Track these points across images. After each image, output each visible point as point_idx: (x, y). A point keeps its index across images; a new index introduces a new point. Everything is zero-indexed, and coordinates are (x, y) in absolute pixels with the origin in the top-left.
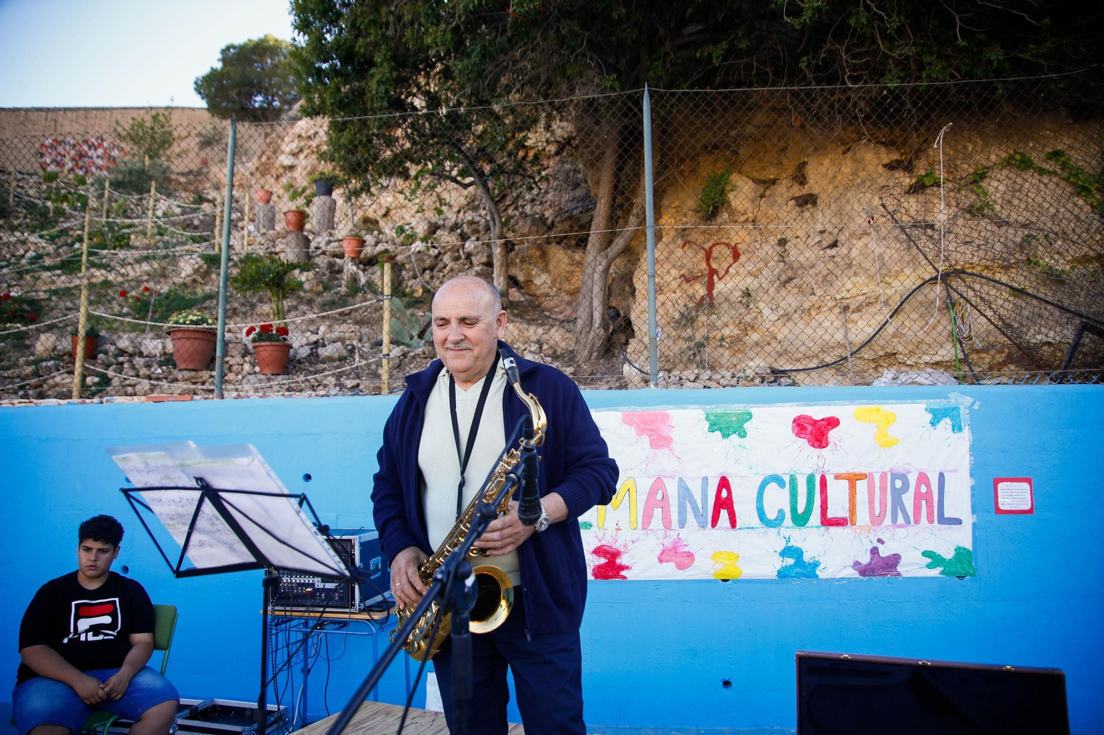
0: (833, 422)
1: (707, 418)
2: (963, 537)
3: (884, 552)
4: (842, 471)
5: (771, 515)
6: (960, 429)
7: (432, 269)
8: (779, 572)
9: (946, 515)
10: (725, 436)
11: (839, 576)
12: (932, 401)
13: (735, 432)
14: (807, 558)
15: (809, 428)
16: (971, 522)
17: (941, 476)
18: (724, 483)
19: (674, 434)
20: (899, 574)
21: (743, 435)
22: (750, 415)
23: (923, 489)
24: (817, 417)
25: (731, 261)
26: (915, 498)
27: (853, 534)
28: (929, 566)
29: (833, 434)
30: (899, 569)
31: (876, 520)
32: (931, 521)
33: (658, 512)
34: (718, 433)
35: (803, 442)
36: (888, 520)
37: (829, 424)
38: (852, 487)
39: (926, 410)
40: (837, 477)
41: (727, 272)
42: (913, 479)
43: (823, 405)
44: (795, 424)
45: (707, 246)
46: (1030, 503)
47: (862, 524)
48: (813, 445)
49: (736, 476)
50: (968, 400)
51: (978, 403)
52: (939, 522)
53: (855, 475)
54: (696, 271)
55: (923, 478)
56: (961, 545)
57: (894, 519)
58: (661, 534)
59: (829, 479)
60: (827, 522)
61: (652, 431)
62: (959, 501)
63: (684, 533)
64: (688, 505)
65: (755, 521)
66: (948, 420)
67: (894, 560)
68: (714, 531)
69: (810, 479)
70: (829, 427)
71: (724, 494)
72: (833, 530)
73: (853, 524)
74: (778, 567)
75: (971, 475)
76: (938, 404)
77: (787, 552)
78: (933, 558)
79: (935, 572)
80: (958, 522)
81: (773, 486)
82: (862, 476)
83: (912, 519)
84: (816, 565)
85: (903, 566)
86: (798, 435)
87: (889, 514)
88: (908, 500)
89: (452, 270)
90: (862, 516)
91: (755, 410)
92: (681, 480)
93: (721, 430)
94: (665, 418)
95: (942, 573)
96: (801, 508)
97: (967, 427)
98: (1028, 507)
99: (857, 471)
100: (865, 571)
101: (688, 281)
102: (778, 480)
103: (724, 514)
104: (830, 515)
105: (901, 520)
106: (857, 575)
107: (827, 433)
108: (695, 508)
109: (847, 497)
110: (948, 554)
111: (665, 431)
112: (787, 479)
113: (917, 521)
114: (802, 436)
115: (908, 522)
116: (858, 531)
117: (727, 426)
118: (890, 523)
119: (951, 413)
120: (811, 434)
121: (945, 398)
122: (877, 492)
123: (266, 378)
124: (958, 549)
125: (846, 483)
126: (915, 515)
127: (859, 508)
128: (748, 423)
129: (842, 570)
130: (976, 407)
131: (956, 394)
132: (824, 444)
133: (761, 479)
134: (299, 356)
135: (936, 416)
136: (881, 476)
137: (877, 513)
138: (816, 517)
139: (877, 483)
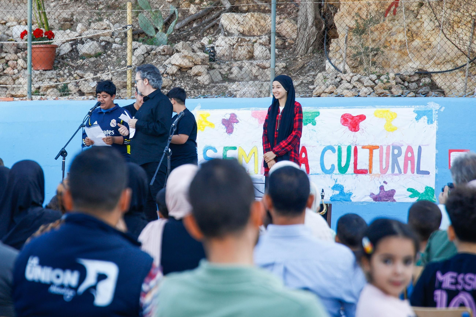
0: (362, 118)
2: (430, 181)
3: (387, 188)
4: (366, 144)
5: (328, 167)
6: (432, 122)
8: (331, 198)
9: (421, 169)
11: (363, 200)
12: (418, 106)
13: (310, 123)
14: (346, 190)
15: (350, 121)
16: (434, 173)
17: (420, 148)
18: (304, 150)
20: (394, 201)
21: (314, 124)
22: (319, 113)
23: (410, 155)
24: (354, 115)
26: (405, 160)
27: (371, 178)
28: (411, 196)
29: (362, 124)
30: (395, 198)
31: (383, 171)
32: (413, 172)
35: (346, 128)
36: (389, 171)
38: (371, 153)
39: (414, 111)
40: (363, 147)
42: (404, 149)
43: (359, 108)
44: (342, 118)
47: (375, 173)
48: (351, 130)
49: (310, 146)
50: (437, 107)
51: (443, 108)
52: (417, 173)
53: (373, 146)
55: (410, 149)
56: (429, 186)
57: (393, 170)
59: (359, 148)
60: (357, 172)
62: (429, 162)
65: (319, 170)
66: (426, 117)
67: (393, 192)
69: (349, 148)
70: (360, 120)
71: (304, 156)
72: (360, 176)
73: (371, 172)
74: (331, 195)
75: (437, 148)
76: (422, 108)
77: (336, 187)
78: (413, 192)
80: (427, 173)
81: (329, 151)
82: (377, 147)
83: (402, 171)
84: (350, 194)
85: (397, 196)
86: (343, 124)
87: (390, 168)
88: (401, 161)
90: (376, 168)
91: (322, 111)
96: (343, 164)
97: (436, 121)
99: (374, 144)
100: (377, 198)
102: (331, 148)
103: (303, 166)
104: (359, 168)
105: (396, 171)
106: (372, 201)
107: (359, 124)
109: (368, 158)
110: (421, 190)
112: (336, 148)
113: (405, 172)
114: (346, 125)
115: (400, 172)
116: (373, 177)
117: (307, 119)
118: (391, 173)
119: (428, 113)
120: (351, 124)
121: (426, 105)
122: (384, 156)
123: (38, 72)
124: (427, 188)
125: (368, 150)
126: (404, 169)
127: (374, 165)
128: (318, 117)
129: (363, 198)
130: (442, 110)
131: (432, 103)
132: (357, 129)
133: (323, 148)
134: (62, 53)
135: (419, 115)
136: (387, 147)
137: (384, 167)
138: (351, 169)
139: (385, 151)
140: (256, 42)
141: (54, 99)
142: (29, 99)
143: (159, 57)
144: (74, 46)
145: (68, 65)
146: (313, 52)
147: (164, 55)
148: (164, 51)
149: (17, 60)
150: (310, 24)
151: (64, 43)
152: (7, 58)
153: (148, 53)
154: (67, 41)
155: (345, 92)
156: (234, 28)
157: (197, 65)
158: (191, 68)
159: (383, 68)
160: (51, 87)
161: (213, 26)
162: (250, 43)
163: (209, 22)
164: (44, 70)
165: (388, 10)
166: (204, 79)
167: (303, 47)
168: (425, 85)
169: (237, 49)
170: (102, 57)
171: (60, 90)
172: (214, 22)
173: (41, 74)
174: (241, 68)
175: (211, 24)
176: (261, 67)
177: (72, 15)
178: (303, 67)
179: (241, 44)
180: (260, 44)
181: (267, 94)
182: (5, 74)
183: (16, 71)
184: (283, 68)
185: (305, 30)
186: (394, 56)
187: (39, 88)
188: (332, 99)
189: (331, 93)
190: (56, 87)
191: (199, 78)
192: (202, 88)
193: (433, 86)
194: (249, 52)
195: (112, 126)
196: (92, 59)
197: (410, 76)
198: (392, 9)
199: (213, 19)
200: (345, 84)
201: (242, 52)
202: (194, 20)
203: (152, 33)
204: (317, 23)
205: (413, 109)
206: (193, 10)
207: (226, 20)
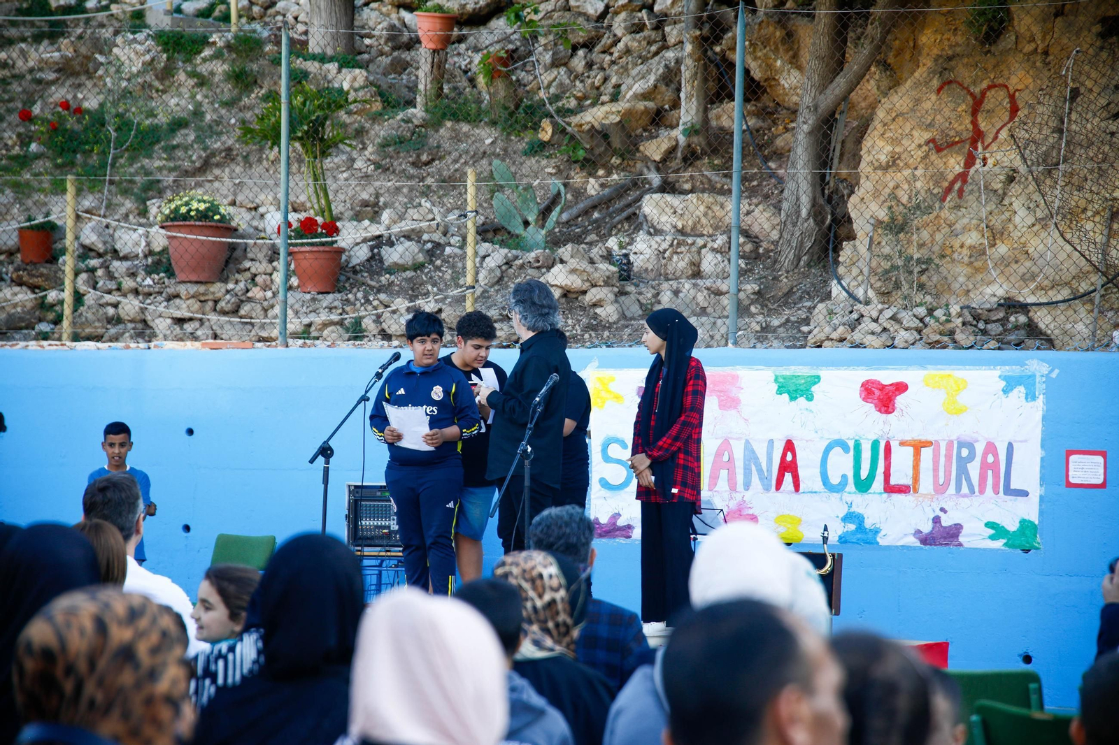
0: (901, 388)
1: (776, 380)
2: (1029, 510)
3: (946, 521)
4: (908, 437)
5: (835, 480)
6: (1034, 398)
7: (589, 45)
8: (840, 538)
9: (1012, 487)
10: (793, 399)
11: (899, 544)
12: (1007, 368)
13: (802, 396)
14: (868, 524)
15: (877, 393)
16: (1038, 495)
17: (1010, 447)
18: (789, 446)
19: (742, 396)
20: (961, 545)
21: (810, 398)
22: (819, 378)
23: (990, 459)
24: (886, 382)
25: (1006, 117)
26: (981, 468)
27: (916, 502)
28: (992, 538)
29: (900, 400)
30: (961, 539)
31: (940, 489)
32: (996, 492)
33: (724, 474)
34: (786, 396)
35: (870, 407)
36: (952, 489)
37: (897, 389)
38: (917, 455)
39: (1000, 377)
40: (902, 444)
41: (996, 138)
42: (980, 448)
43: (895, 369)
44: (863, 388)
45: (977, 90)
46: (1102, 477)
47: (925, 492)
48: (880, 411)
49: (802, 440)
50: (1045, 369)
51: (1057, 371)
52: (1005, 494)
53: (920, 442)
54: (952, 133)
55: (991, 448)
56: (1027, 518)
57: (959, 488)
58: (726, 495)
59: (894, 445)
60: (890, 489)
61: (721, 392)
62: (1027, 473)
63: (748, 495)
64: (754, 468)
65: (818, 485)
66: (1022, 389)
67: (958, 528)
68: (778, 494)
69: (875, 445)
70: (897, 393)
71: (789, 457)
72: (896, 497)
73: (916, 491)
74: (840, 533)
75: (1042, 446)
76: (1015, 370)
77: (849, 517)
78: (997, 530)
79: (999, 544)
80: (1024, 494)
81: (838, 450)
82: (928, 444)
83: (977, 489)
84: (876, 532)
85: (964, 536)
86: (864, 399)
87: (953, 483)
88: (974, 469)
89: (628, 51)
90: (926, 484)
91: (824, 373)
92: (747, 442)
93: (789, 392)
94: (735, 378)
95: (1005, 544)
96: (864, 474)
97: (1041, 396)
98: (1100, 481)
99: (923, 438)
100: (926, 540)
101: (939, 150)
102: (842, 444)
103: (788, 477)
104: (893, 482)
105: (965, 489)
106: (918, 544)
107: (895, 399)
108: (760, 471)
109: (911, 464)
110: (1013, 527)
111: (734, 392)
113: (982, 491)
114: (870, 400)
115: (972, 492)
116: (920, 499)
117: (797, 389)
118: (954, 492)
119: (1027, 381)
120: (879, 399)
121: (1023, 365)
122: (942, 460)
123: (308, 297)
124: (1023, 522)
125: (910, 450)
126: (980, 485)
127: (922, 476)
128: (816, 386)
129: (902, 538)
130: (1054, 375)
131: (1035, 361)
132: (890, 410)
133: (826, 443)
134: (354, 261)
135: (1010, 384)
136: (947, 444)
137: (941, 481)
138: (878, 483)
139: (943, 451)
140: (705, 246)
141: (328, 346)
142: (282, 345)
143: (530, 271)
144: (376, 251)
145: (363, 284)
146: (809, 265)
147: (538, 268)
148: (538, 261)
149: (271, 275)
150: (804, 212)
151: (357, 244)
152: (253, 270)
153: (508, 263)
154: (365, 241)
155: (869, 339)
156: (666, 221)
157: (596, 286)
158: (584, 292)
159: (937, 296)
160: (332, 323)
161: (628, 219)
162: (694, 249)
163: (622, 210)
164: (319, 293)
165: (949, 190)
166: (608, 312)
167: (791, 256)
168: (1017, 327)
169: (670, 259)
170: (426, 270)
171: (347, 330)
172: (630, 210)
173: (313, 300)
174: (676, 293)
175: (625, 214)
176: (713, 292)
177: (377, 196)
178: (790, 293)
179: (679, 250)
180: (713, 250)
181: (723, 342)
182: (250, 300)
183: (269, 294)
184: (754, 293)
185: (794, 224)
186: (959, 274)
187: (309, 325)
188: (844, 352)
189: (842, 340)
190: (340, 323)
191: (598, 311)
192: (604, 328)
193: (1032, 330)
194: (692, 264)
195: (435, 397)
196: (409, 274)
197: (989, 311)
198: (957, 186)
199: (629, 205)
200: (867, 325)
201: (680, 263)
202: (594, 207)
203: (519, 230)
204: (816, 213)
205: (998, 373)
206: (593, 187)
207: (652, 206)
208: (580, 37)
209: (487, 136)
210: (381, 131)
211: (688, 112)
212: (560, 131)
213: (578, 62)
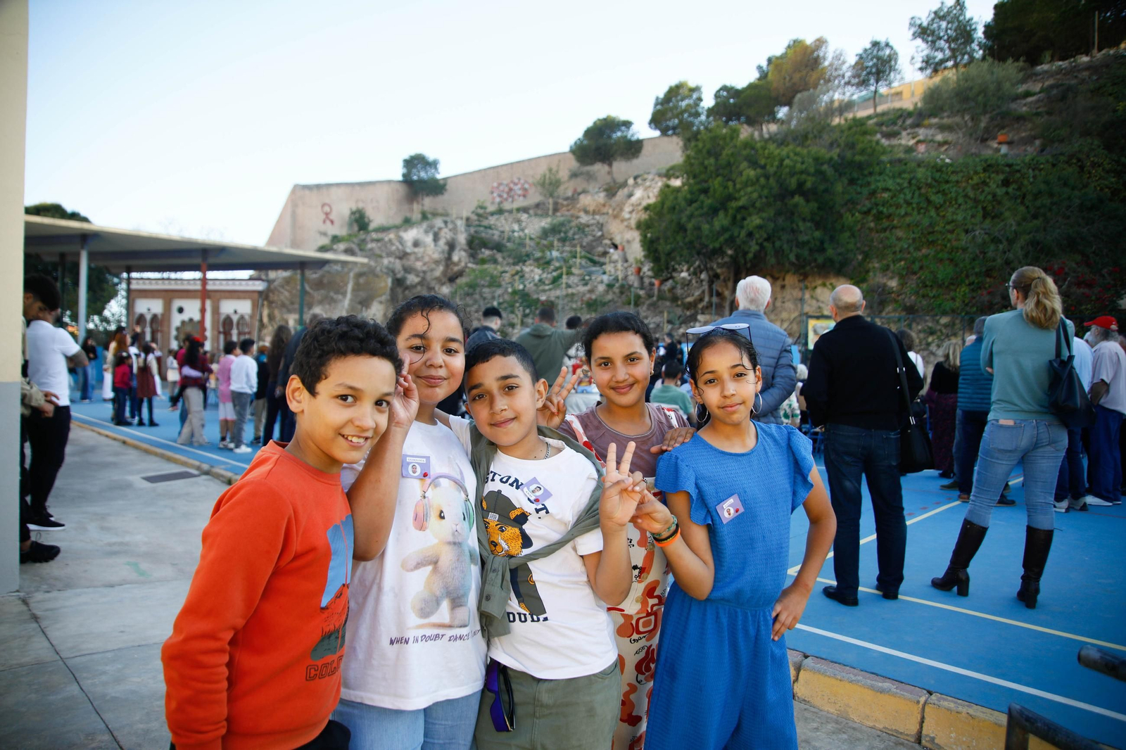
89: (695, 287)
199: (695, 317)
206: (688, 313)
207: (700, 317)
208: (687, 282)
209: (668, 303)
210: (648, 302)
211: (707, 299)
212: (682, 302)
213: (686, 288)
